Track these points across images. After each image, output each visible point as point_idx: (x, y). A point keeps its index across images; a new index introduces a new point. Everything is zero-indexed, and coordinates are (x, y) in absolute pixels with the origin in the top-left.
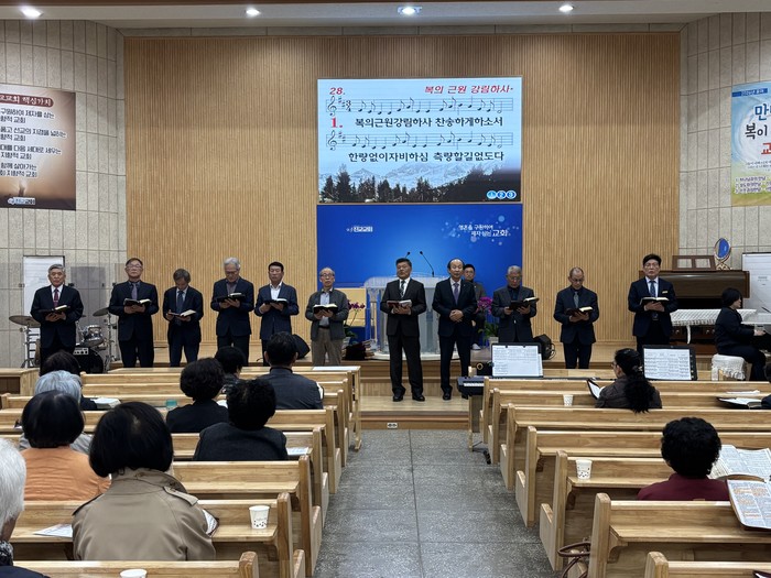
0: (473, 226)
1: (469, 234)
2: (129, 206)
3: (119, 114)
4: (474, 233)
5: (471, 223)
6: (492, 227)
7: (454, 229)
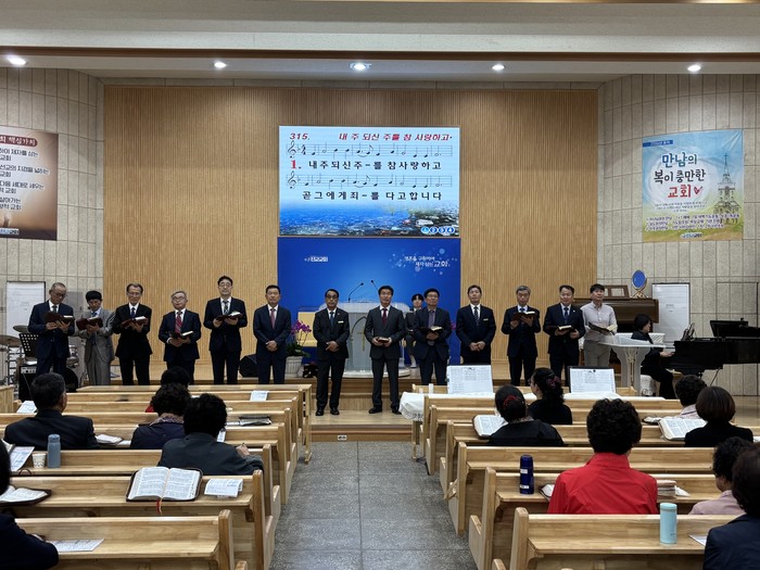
0: (417, 258)
1: (413, 265)
2: (106, 238)
3: (99, 153)
4: (418, 264)
5: (415, 254)
6: (433, 258)
7: (401, 260)
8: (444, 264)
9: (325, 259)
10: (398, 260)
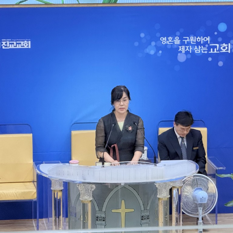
5: (178, 33)
6: (208, 39)
7: (153, 43)
8: (226, 48)
9: (26, 44)
10: (150, 44)
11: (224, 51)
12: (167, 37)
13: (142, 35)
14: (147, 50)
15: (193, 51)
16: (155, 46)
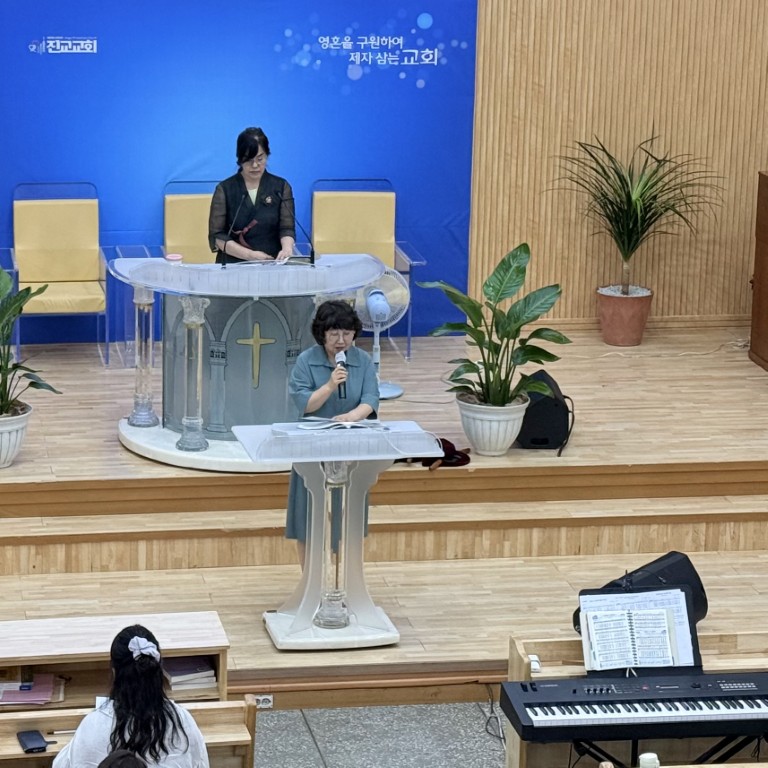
0: (354, 39)
1: (342, 60)
4: (356, 57)
5: (349, 31)
6: (400, 41)
7: (307, 47)
8: (431, 56)
9: (89, 46)
10: (301, 48)
11: (427, 61)
12: (331, 36)
13: (288, 33)
14: (296, 59)
15: (374, 62)
16: (310, 52)
